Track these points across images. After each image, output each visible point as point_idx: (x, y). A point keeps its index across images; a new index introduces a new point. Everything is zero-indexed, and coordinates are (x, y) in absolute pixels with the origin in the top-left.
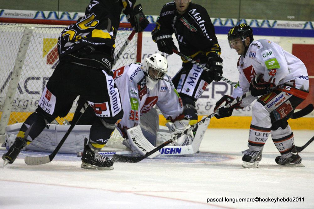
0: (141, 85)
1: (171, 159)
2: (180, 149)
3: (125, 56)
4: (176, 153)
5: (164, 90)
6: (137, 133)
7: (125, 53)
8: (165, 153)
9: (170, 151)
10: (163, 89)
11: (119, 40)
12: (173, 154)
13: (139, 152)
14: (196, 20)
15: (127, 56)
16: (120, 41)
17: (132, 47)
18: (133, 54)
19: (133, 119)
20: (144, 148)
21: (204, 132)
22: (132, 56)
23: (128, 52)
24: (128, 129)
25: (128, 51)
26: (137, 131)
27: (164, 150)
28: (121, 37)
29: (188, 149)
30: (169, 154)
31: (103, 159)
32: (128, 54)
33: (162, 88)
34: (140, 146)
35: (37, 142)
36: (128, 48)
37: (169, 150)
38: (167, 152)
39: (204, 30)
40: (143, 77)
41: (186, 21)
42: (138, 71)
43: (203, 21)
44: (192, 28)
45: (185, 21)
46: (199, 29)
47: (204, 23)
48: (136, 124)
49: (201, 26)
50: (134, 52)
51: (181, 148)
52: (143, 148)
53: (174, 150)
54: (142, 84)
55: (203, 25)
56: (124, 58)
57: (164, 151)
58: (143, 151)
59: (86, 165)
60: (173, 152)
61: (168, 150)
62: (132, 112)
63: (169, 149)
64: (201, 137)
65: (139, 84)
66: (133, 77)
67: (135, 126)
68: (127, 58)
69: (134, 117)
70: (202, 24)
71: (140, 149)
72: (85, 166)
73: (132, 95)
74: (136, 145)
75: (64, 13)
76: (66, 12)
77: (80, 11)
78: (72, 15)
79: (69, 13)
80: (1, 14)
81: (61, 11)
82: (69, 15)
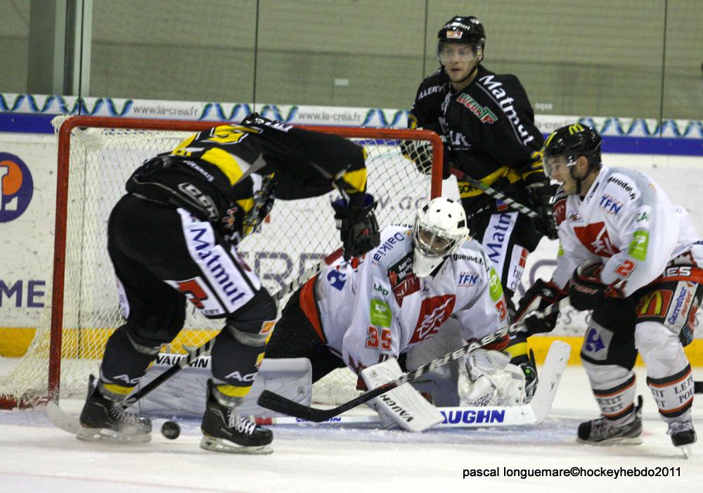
0: (398, 272)
1: (510, 434)
2: (500, 412)
3: (405, 204)
4: (492, 421)
5: (467, 282)
6: (388, 375)
7: (405, 196)
8: (465, 420)
9: (476, 416)
10: (466, 279)
11: (391, 168)
12: (484, 424)
13: (392, 417)
14: (494, 97)
15: (409, 202)
16: (393, 168)
17: (421, 184)
18: (422, 199)
19: (376, 345)
20: (404, 408)
21: (559, 376)
22: (419, 203)
23: (410, 195)
24: (365, 367)
25: (411, 192)
26: (388, 370)
27: (462, 414)
28: (395, 162)
29: (523, 414)
30: (474, 424)
31: (250, 427)
32: (411, 198)
33: (463, 279)
34: (394, 404)
35: (172, 396)
36: (412, 186)
37: (474, 416)
38: (469, 419)
39: (514, 119)
40: (405, 254)
41: (472, 99)
42: (395, 240)
43: (510, 100)
44: (485, 116)
45: (468, 101)
46: (503, 116)
47: (513, 103)
48: (384, 357)
49: (506, 110)
50: (424, 195)
51: (503, 412)
52: (401, 409)
53: (485, 414)
54: (402, 271)
55: (511, 108)
56: (401, 206)
57: (462, 417)
58: (401, 414)
59: (210, 441)
60: (485, 419)
61: (470, 415)
62: (371, 330)
63: (474, 413)
64: (552, 387)
65: (394, 269)
66: (380, 255)
67: (380, 361)
68: (409, 207)
69: (377, 341)
70: (506, 105)
71: (393, 411)
72: (209, 444)
73: (374, 293)
74: (384, 403)
75: (266, 108)
76: (271, 106)
77: (304, 103)
78: (285, 110)
79: (279, 107)
80: (125, 110)
81: (260, 102)
82: (278, 110)
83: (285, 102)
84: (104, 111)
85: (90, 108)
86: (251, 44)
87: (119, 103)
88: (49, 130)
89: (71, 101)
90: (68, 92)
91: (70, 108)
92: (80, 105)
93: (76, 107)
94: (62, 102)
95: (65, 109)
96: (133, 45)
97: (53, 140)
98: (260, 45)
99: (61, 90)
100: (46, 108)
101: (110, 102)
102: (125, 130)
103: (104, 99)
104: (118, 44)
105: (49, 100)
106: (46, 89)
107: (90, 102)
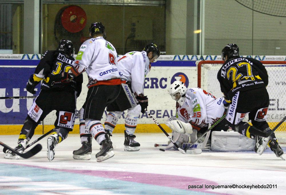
75: (256, 57)
76: (257, 56)
77: (267, 55)
78: (261, 57)
79: (260, 56)
80: (215, 59)
81: (254, 55)
82: (259, 57)
83: (261, 55)
84: (209, 59)
85: (205, 59)
86: (251, 38)
87: (213, 57)
88: (195, 65)
89: (199, 57)
90: (198, 54)
91: (199, 59)
92: (202, 58)
93: (200, 58)
94: (197, 57)
95: (197, 59)
96: (217, 40)
97: (196, 68)
98: (254, 38)
99: (196, 54)
100: (192, 59)
101: (210, 56)
102: (217, 64)
103: (209, 56)
104: (211, 40)
105: (193, 57)
106: (191, 53)
107: (204, 57)
